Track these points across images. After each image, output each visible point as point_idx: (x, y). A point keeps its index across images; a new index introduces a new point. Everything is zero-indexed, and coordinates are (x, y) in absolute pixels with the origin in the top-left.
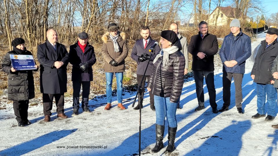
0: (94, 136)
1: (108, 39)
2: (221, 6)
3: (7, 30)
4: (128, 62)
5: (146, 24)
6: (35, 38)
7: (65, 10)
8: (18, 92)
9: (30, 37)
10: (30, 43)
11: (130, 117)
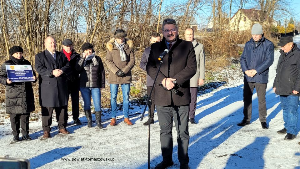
0: (100, 154)
1: (114, 46)
2: (243, 8)
3: (5, 38)
4: (137, 73)
5: (157, 30)
6: (35, 47)
7: (68, 14)
8: (15, 104)
9: (30, 45)
10: (30, 51)
11: (139, 133)
